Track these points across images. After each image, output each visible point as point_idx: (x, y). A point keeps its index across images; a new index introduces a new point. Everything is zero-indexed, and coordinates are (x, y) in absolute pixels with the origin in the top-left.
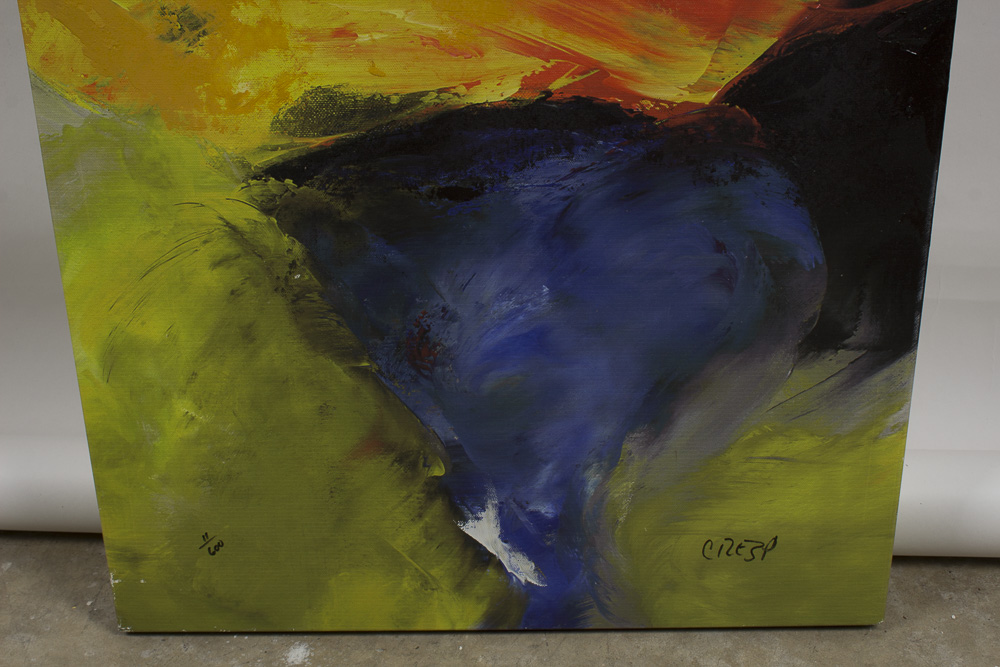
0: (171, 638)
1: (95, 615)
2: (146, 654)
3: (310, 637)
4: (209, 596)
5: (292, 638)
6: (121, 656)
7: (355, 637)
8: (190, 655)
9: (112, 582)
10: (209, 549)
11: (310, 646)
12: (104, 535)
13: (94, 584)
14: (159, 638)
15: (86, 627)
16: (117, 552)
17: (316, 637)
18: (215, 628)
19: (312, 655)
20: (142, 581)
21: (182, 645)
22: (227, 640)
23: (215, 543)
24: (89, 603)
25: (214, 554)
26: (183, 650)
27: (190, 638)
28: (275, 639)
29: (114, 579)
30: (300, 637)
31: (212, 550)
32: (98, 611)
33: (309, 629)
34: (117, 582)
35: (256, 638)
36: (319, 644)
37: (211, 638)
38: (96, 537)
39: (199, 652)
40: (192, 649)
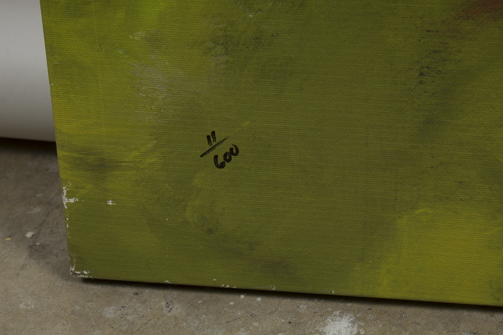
0: (147, 291)
1: (37, 251)
2: (110, 312)
3: (356, 306)
4: (210, 231)
5: (329, 305)
6: (73, 312)
7: (427, 311)
8: (176, 318)
9: (66, 201)
10: (216, 157)
11: (358, 319)
12: (58, 143)
13: (37, 210)
14: (129, 291)
15: (23, 267)
16: (75, 155)
17: (365, 307)
18: (214, 281)
19: (362, 332)
20: (110, 203)
21: (163, 303)
22: (231, 300)
23: (224, 148)
24: (29, 235)
25: (222, 166)
26: (165, 310)
27: (175, 293)
28: (303, 305)
29: (69, 197)
30: (341, 305)
31: (221, 160)
32: (43, 246)
33: (357, 292)
34: (72, 201)
35: (274, 301)
36: (371, 317)
37: (206, 296)
38: (46, 147)
39: (188, 315)
40: (178, 309)
